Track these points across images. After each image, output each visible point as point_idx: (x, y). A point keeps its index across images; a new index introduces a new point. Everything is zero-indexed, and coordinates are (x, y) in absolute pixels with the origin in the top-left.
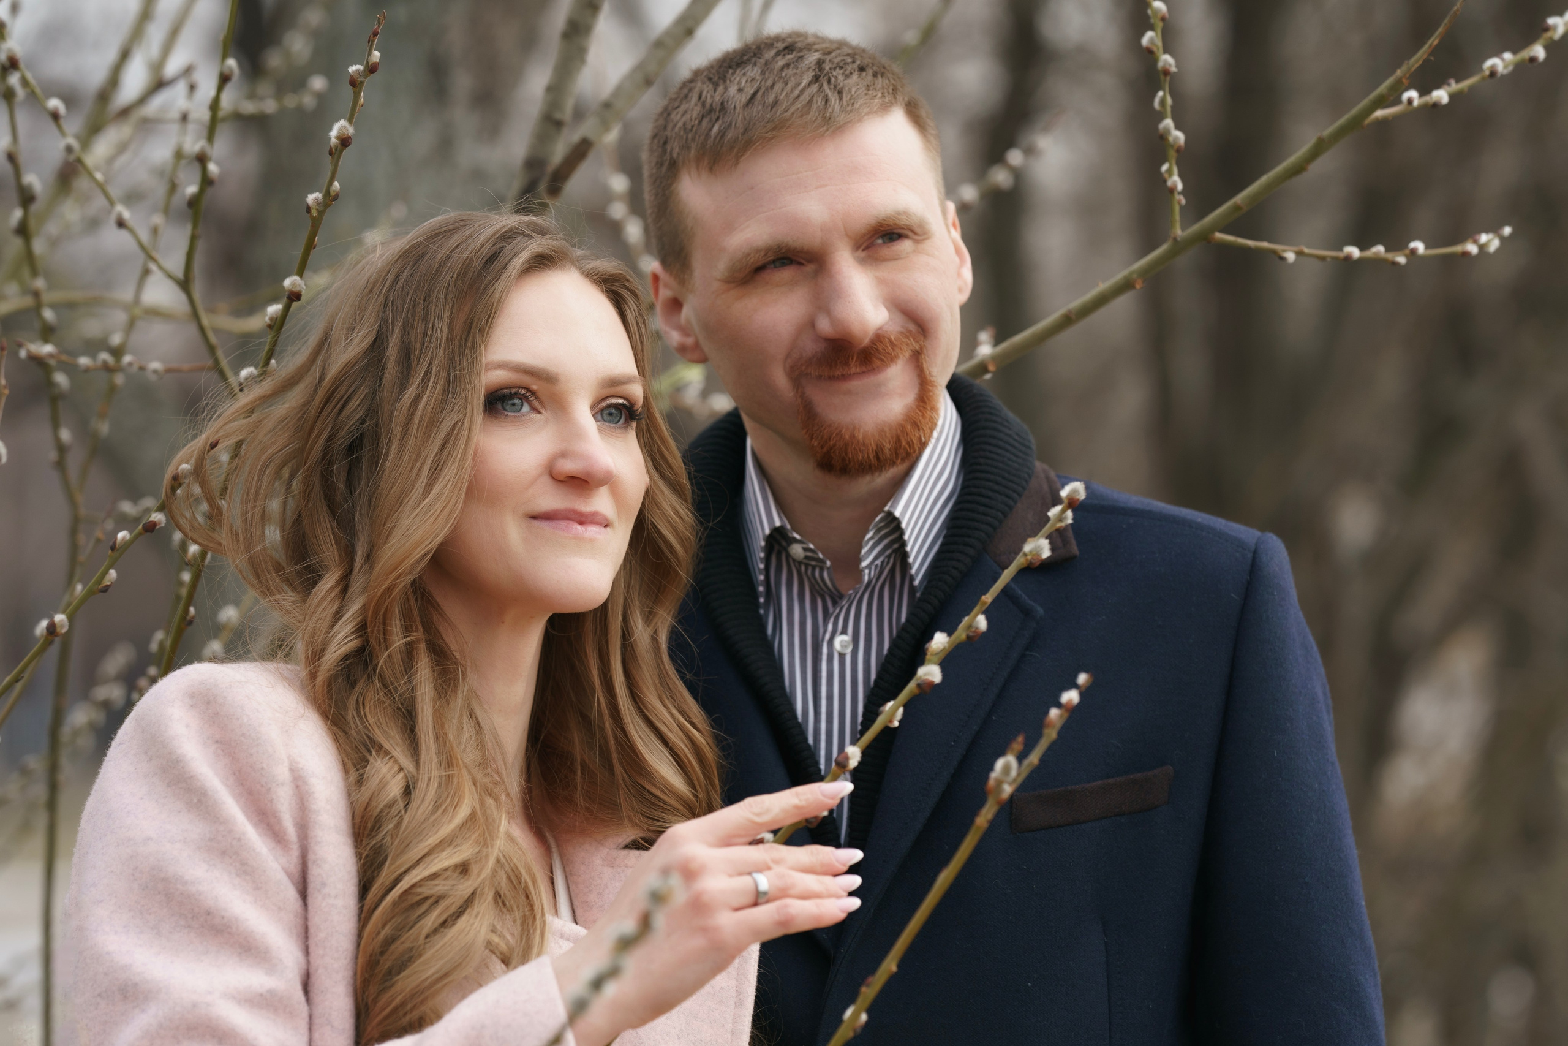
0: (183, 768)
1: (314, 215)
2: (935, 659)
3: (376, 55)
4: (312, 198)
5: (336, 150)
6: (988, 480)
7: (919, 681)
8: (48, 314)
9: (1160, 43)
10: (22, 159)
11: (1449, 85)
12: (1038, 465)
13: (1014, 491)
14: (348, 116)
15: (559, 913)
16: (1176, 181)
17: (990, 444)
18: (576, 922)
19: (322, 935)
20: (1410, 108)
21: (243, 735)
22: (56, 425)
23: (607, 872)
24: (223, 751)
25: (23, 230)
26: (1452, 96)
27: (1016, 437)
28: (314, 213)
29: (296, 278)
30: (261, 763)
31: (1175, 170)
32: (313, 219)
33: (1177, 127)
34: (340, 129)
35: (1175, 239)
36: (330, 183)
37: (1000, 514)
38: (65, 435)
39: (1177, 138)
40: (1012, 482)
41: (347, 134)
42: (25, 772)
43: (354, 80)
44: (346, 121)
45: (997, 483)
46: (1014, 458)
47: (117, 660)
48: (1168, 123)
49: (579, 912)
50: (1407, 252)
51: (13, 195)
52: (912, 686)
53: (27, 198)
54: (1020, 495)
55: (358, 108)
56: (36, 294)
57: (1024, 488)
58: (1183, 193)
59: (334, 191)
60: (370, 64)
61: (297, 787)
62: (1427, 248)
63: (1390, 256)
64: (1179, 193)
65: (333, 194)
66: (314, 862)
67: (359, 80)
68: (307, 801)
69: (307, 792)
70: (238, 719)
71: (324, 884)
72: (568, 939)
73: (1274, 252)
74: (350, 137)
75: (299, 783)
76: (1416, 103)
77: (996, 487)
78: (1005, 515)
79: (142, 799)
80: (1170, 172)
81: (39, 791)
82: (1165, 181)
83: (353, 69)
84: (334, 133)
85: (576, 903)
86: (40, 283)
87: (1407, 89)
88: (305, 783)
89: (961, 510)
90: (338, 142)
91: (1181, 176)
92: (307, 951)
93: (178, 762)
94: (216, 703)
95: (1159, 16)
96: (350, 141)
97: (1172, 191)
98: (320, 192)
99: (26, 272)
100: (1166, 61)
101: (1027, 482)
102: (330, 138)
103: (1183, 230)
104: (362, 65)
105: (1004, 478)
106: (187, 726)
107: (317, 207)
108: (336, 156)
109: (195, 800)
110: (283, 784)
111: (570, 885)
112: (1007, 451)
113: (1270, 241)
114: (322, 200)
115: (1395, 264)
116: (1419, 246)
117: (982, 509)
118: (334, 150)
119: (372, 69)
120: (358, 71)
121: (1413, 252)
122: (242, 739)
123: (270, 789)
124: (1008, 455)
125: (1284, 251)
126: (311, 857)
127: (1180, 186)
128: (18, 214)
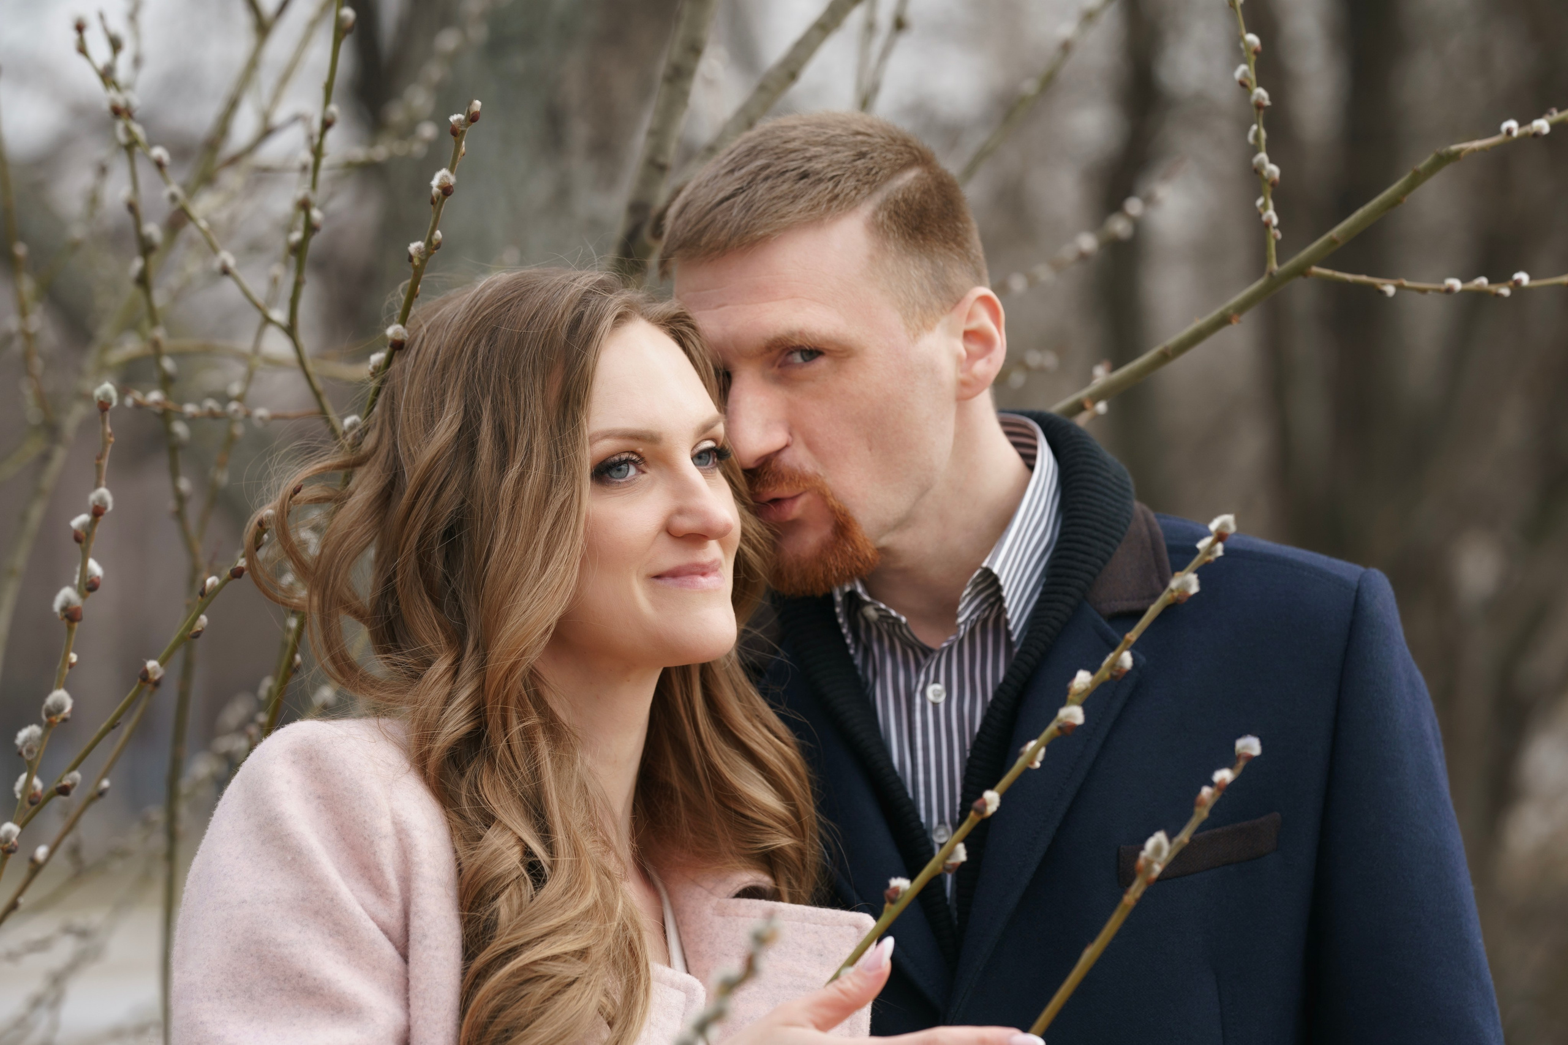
0: (281, 825)
1: (416, 264)
2: (1077, 699)
3: (477, 104)
4: (414, 247)
5: (438, 199)
6: (1086, 526)
7: (1060, 724)
8: (168, 364)
9: (1252, 76)
10: (143, 209)
11: (1551, 114)
12: (1137, 506)
13: (1113, 537)
14: (449, 165)
15: (671, 964)
16: (1271, 216)
17: (1088, 489)
18: (688, 972)
19: (422, 987)
20: (1509, 138)
21: (346, 789)
22: (175, 474)
23: (718, 921)
24: (325, 806)
25: (143, 281)
26: (1554, 126)
27: (1115, 480)
28: (416, 262)
29: (399, 327)
30: (364, 816)
31: (1271, 204)
32: (416, 268)
33: (1272, 161)
34: (442, 179)
35: (1271, 274)
36: (433, 232)
37: (1099, 562)
38: (184, 484)
39: (1271, 172)
40: (1111, 527)
41: (449, 183)
42: (147, 823)
43: (455, 128)
44: (447, 170)
45: (1096, 529)
46: (1113, 503)
47: (236, 712)
48: (1263, 156)
49: (691, 962)
50: (1511, 283)
51: (133, 246)
52: (1053, 727)
53: (147, 248)
54: (1119, 541)
55: (459, 156)
56: (156, 344)
57: (1123, 534)
58: (1279, 227)
59: (436, 240)
60: (471, 113)
61: (400, 840)
62: (1531, 278)
63: (1493, 288)
64: (1274, 228)
65: (435, 242)
66: (416, 914)
67: (460, 129)
68: (410, 853)
69: (410, 844)
70: (340, 773)
71: (425, 936)
72: (678, 989)
73: (1372, 287)
74: (451, 186)
75: (402, 834)
76: (1515, 133)
77: (1095, 534)
78: (1104, 562)
79: (237, 858)
80: (1265, 206)
81: (159, 841)
82: (1260, 215)
83: (454, 118)
84: (435, 182)
85: (687, 952)
86: (159, 333)
87: (1506, 119)
88: (408, 836)
89: (1060, 557)
90: (440, 191)
91: (1277, 210)
92: (407, 1004)
93: (276, 819)
94: (318, 758)
95: (1252, 49)
96: (451, 190)
97: (1267, 225)
98: (423, 241)
99: (146, 323)
100: (1259, 95)
101: (1126, 527)
102: (431, 188)
103: (1279, 263)
104: (463, 114)
105: (1102, 523)
106: (289, 782)
107: (419, 256)
108: (438, 205)
109: (289, 858)
110: (385, 837)
111: (682, 936)
112: (1106, 495)
113: (1369, 274)
114: (424, 249)
115: (1498, 296)
116: (1523, 277)
117: (1081, 556)
118: (435, 199)
119: (473, 118)
120: (459, 120)
121: (1518, 283)
122: (345, 793)
123: (373, 841)
124: (1107, 499)
125: (1384, 284)
126: (413, 909)
127: (1275, 221)
128: (137, 264)
